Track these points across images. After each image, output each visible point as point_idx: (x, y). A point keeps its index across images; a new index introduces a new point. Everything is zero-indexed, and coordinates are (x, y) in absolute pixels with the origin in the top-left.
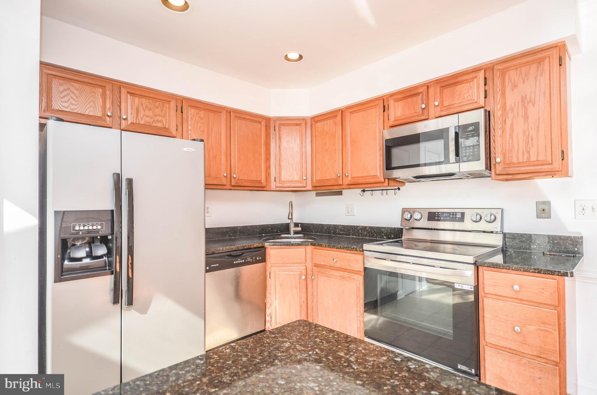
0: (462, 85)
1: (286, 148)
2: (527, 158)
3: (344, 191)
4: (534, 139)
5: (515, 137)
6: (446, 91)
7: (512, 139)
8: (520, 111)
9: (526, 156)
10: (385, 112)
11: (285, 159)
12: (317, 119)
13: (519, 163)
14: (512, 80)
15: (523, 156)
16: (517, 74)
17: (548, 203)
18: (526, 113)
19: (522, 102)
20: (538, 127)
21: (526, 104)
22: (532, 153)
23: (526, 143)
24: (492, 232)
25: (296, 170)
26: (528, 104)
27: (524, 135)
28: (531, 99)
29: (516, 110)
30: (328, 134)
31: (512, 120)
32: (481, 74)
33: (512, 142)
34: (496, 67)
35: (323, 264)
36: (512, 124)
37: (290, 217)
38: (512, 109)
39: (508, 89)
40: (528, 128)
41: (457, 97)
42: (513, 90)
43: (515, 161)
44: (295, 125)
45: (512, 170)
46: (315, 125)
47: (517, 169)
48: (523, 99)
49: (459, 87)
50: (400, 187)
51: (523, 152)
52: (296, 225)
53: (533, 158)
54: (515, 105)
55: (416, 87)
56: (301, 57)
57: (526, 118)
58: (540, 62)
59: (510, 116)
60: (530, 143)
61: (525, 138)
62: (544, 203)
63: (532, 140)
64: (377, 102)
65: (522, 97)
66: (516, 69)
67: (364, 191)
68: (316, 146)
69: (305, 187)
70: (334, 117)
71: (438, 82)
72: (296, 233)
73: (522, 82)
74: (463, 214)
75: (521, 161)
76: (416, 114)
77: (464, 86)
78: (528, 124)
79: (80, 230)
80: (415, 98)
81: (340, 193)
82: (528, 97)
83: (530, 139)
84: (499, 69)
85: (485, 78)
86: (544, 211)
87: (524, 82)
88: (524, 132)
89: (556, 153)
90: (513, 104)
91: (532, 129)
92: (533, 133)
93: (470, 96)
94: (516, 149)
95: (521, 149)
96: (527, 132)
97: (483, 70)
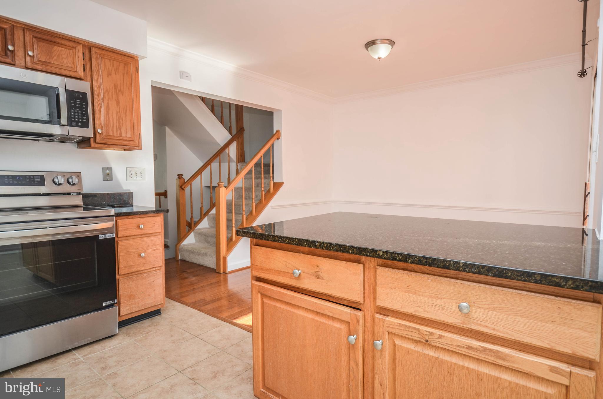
0: (61, 48)
2: (120, 133)
4: (124, 120)
5: (110, 115)
7: (109, 116)
8: (114, 96)
9: (119, 132)
13: (114, 136)
14: (107, 68)
15: (117, 131)
16: (110, 65)
17: (110, 169)
18: (118, 99)
19: (114, 89)
20: (126, 112)
22: (122, 130)
23: (118, 122)
26: (119, 92)
28: (120, 89)
29: (110, 94)
31: (108, 100)
32: (80, 48)
33: (109, 118)
34: (92, 48)
36: (108, 104)
38: (107, 92)
40: (119, 111)
41: (55, 58)
42: (108, 76)
43: (111, 135)
45: (108, 141)
47: (113, 141)
51: (117, 128)
53: (123, 135)
54: (110, 89)
58: (125, 65)
59: (107, 96)
60: (121, 122)
61: (117, 118)
62: (107, 169)
63: (122, 120)
65: (115, 85)
66: (110, 60)
73: (114, 74)
74: (42, 178)
75: (115, 135)
78: (119, 108)
82: (119, 87)
83: (121, 120)
84: (96, 53)
85: (83, 53)
86: (108, 175)
87: (116, 73)
88: (117, 113)
89: (136, 134)
90: (108, 88)
91: (122, 112)
92: (123, 116)
93: (70, 63)
94: (112, 125)
95: (115, 126)
96: (119, 113)
97: (81, 45)
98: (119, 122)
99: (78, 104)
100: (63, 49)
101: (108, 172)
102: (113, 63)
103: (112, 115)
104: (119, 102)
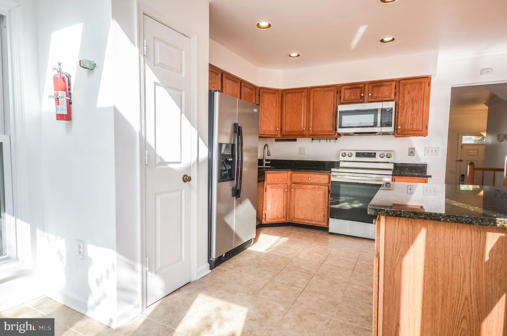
0: (384, 87)
1: (266, 109)
2: (412, 127)
3: (298, 139)
4: (416, 119)
5: (407, 117)
6: (375, 88)
7: (406, 118)
8: (410, 105)
9: (411, 126)
10: (338, 94)
11: (265, 116)
12: (287, 91)
13: (408, 129)
14: (408, 89)
15: (410, 126)
16: (410, 87)
17: (413, 149)
18: (413, 106)
19: (412, 101)
20: (418, 114)
21: (413, 102)
22: (414, 125)
24: (388, 163)
25: (272, 124)
27: (411, 116)
28: (415, 100)
29: (408, 104)
30: (296, 102)
31: (407, 109)
32: (394, 84)
33: (406, 119)
34: (401, 81)
35: (299, 181)
36: (406, 111)
37: (269, 154)
38: (407, 103)
39: (406, 94)
40: (413, 113)
41: (381, 93)
42: (408, 94)
44: (272, 94)
45: (404, 133)
46: (286, 95)
47: (407, 132)
48: (412, 99)
49: (382, 88)
50: (337, 138)
51: (410, 124)
52: (267, 160)
53: (414, 128)
54: (409, 101)
55: (358, 84)
56: (298, 55)
57: (413, 109)
58: (421, 83)
59: (406, 106)
60: (414, 120)
61: (412, 118)
62: (412, 149)
63: (415, 119)
64: (333, 88)
65: (412, 98)
66: (410, 84)
67: (313, 139)
68: (286, 109)
69: (276, 135)
70: (301, 92)
71: (371, 83)
72: (267, 165)
73: (412, 91)
74: (375, 154)
75: (409, 128)
76: (357, 98)
77: (385, 88)
78: (414, 112)
79: (226, 154)
80: (357, 90)
81: (295, 140)
82: (414, 99)
83: (414, 119)
84: (402, 83)
85: (395, 86)
86: (412, 152)
87: (413, 91)
88: (412, 115)
89: (424, 126)
90: (408, 101)
91: (415, 114)
92: (415, 116)
93: (388, 94)
94: (407, 123)
95: (409, 123)
96: (413, 115)
97: (395, 82)
98: (412, 120)
99: (388, 115)
100: (385, 87)
101: (412, 150)
102: (412, 85)
103: (408, 117)
104: (414, 108)
